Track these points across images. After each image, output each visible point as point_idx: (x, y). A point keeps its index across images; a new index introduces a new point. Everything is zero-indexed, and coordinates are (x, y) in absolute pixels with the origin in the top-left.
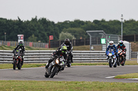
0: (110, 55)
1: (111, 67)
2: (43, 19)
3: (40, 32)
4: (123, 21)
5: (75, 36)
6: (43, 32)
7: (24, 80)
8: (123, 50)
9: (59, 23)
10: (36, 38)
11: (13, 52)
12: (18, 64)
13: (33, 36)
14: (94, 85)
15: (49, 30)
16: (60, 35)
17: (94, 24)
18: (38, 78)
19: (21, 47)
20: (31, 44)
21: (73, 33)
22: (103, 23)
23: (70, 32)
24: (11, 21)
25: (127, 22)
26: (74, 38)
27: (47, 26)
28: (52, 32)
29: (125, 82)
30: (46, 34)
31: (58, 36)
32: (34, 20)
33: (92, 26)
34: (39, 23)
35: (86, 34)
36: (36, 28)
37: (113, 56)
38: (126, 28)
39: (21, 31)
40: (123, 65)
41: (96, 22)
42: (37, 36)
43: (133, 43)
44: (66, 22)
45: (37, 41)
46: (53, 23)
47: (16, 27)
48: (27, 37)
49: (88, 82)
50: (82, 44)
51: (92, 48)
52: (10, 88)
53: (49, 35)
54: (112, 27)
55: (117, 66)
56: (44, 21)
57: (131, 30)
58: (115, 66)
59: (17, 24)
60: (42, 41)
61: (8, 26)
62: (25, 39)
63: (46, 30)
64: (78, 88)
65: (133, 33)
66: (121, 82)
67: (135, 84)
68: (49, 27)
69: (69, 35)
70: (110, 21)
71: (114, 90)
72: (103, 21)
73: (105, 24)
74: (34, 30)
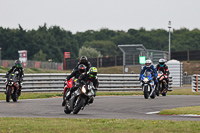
0: (146, 80)
1: (146, 97)
2: (55, 28)
3: (50, 47)
4: (171, 30)
5: (102, 53)
6: (55, 47)
7: (27, 117)
8: (165, 74)
9: (78, 33)
10: (45, 55)
11: (6, 77)
12: (13, 93)
13: (41, 52)
14: (130, 124)
15: (64, 44)
16: (81, 51)
17: (129, 35)
18: (48, 114)
19: (18, 69)
20: (37, 64)
21: (99, 48)
22: (141, 34)
23: (94, 46)
24: (8, 30)
25: (177, 32)
26: (100, 56)
27: (62, 38)
28: (68, 47)
29: (174, 120)
30: (59, 49)
31: (77, 53)
32: (42, 29)
33: (126, 38)
34: (49, 34)
35: (118, 49)
36: (45, 41)
37: (150, 81)
38: (175, 41)
39: (23, 45)
40: (164, 95)
41: (132, 31)
42: (47, 52)
43: (186, 62)
44: (88, 32)
45: (47, 59)
46: (70, 33)
47: (16, 39)
48: (32, 55)
49: (121, 120)
50: (112, 64)
51: (126, 70)
52: (7, 129)
53: (64, 51)
54: (155, 39)
55: (156, 97)
56: (56, 31)
57: (182, 44)
58: (153, 97)
59: (17, 35)
60: (54, 60)
61: (4, 38)
62: (30, 57)
63: (59, 44)
64: (106, 128)
65: (186, 48)
66: (168, 120)
67: (189, 123)
68: (65, 39)
69: (93, 50)
70: (153, 31)
71: (157, 131)
72: (142, 30)
73: (145, 35)
74: (42, 43)
